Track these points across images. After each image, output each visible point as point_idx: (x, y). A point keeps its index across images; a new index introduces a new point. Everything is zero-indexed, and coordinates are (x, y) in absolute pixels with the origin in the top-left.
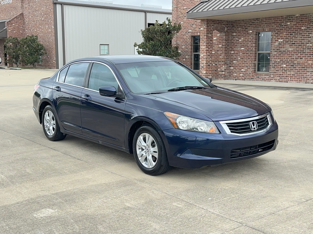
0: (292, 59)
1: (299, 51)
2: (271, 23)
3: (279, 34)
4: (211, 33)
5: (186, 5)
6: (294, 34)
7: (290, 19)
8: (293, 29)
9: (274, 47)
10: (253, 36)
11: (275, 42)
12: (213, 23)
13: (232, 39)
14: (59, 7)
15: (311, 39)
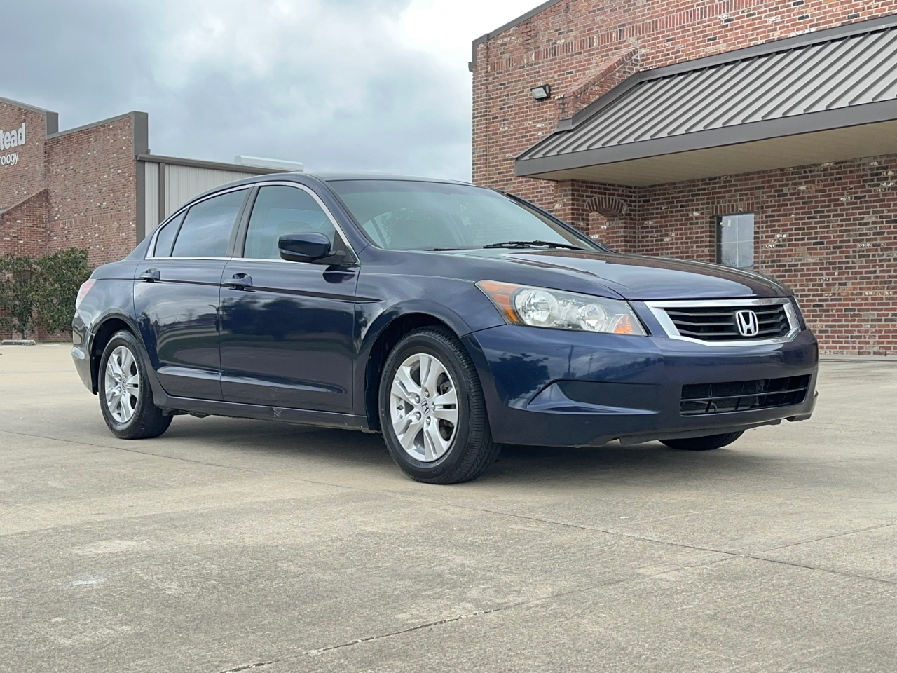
0: (816, 287)
1: (834, 263)
2: (752, 189)
3: (776, 218)
4: (585, 217)
5: (512, 147)
6: (818, 217)
7: (807, 177)
8: (816, 202)
9: (764, 255)
10: (704, 225)
11: (767, 242)
12: (589, 190)
13: (642, 237)
14: (151, 171)
15: (868, 229)
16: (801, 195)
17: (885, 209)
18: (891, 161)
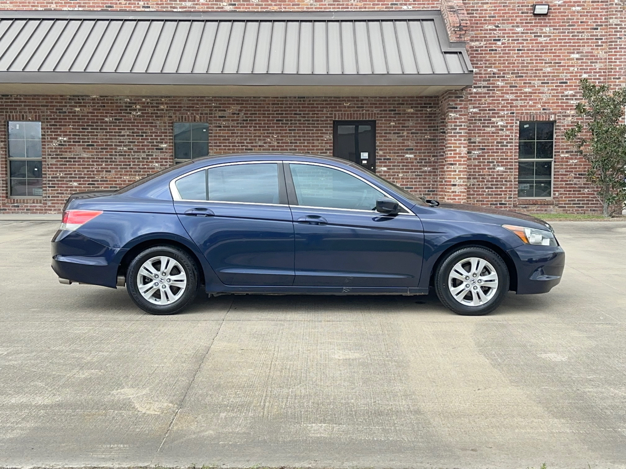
0: (89, 173)
1: (103, 158)
2: (39, 106)
3: (58, 127)
6: (90, 129)
8: (88, 119)
9: (49, 150)
11: (52, 142)
15: (125, 139)
16: (77, 114)
17: (135, 128)
18: (138, 100)
